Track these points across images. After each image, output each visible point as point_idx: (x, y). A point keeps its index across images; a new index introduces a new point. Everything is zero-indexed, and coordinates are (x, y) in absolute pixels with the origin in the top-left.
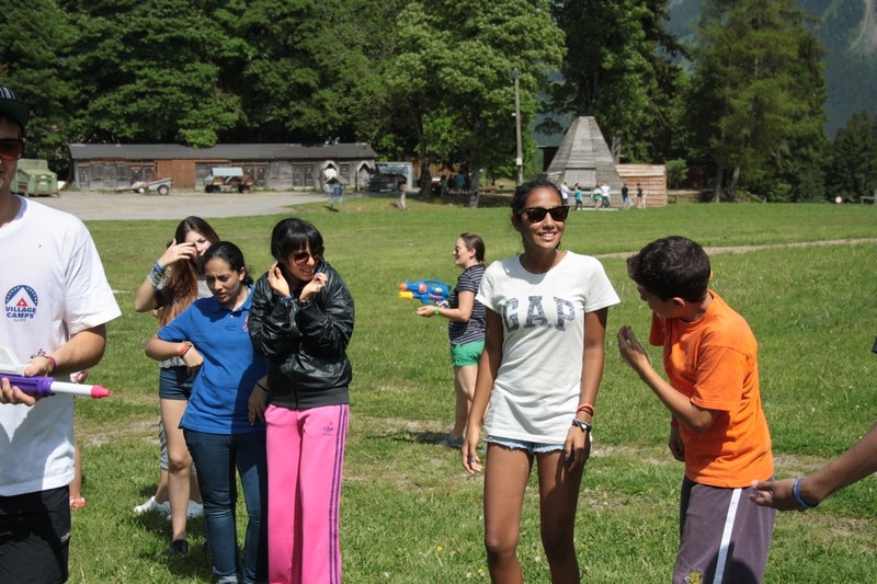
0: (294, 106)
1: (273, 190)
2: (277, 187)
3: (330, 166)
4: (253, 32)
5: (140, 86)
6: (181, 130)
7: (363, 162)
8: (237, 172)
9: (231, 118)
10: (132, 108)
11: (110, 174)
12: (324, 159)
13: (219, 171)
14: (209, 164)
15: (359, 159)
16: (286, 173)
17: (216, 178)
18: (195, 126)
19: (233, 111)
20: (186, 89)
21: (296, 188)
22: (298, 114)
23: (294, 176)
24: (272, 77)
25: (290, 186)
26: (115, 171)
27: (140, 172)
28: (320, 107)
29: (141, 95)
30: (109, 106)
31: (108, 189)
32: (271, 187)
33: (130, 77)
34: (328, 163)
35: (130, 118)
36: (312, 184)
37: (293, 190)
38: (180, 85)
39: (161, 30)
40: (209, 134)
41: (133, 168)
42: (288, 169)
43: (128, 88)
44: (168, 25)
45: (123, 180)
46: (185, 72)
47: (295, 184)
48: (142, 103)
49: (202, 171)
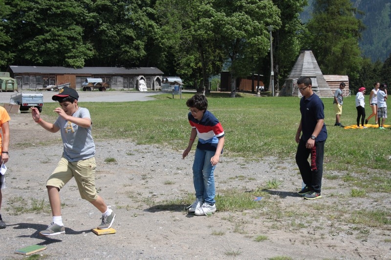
0: (123, 48)
1: (114, 90)
2: (116, 89)
3: (142, 78)
4: (102, 10)
5: (47, 36)
6: (67, 59)
7: (157, 77)
8: (100, 80)
9: (91, 53)
10: (43, 48)
11: (32, 81)
12: (138, 75)
13: (91, 80)
14: (84, 77)
15: (155, 75)
16: (120, 82)
17: (90, 83)
18: (74, 57)
19: (91, 50)
20: (70, 38)
21: (125, 89)
22: (126, 52)
23: (124, 83)
24: (112, 33)
25: (122, 88)
26: (35, 80)
27: (48, 80)
28: (137, 48)
29: (48, 41)
30: (30, 47)
31: (32, 89)
32: (113, 89)
33: (42, 32)
34: (141, 77)
35: (41, 53)
36: (133, 87)
37: (123, 90)
38: (67, 36)
39: (58, 8)
40: (81, 62)
41: (44, 78)
42: (121, 79)
43: (41, 37)
44: (61, 5)
45: (39, 84)
46: (68, 30)
47: (124, 87)
48: (49, 45)
49: (79, 80)
